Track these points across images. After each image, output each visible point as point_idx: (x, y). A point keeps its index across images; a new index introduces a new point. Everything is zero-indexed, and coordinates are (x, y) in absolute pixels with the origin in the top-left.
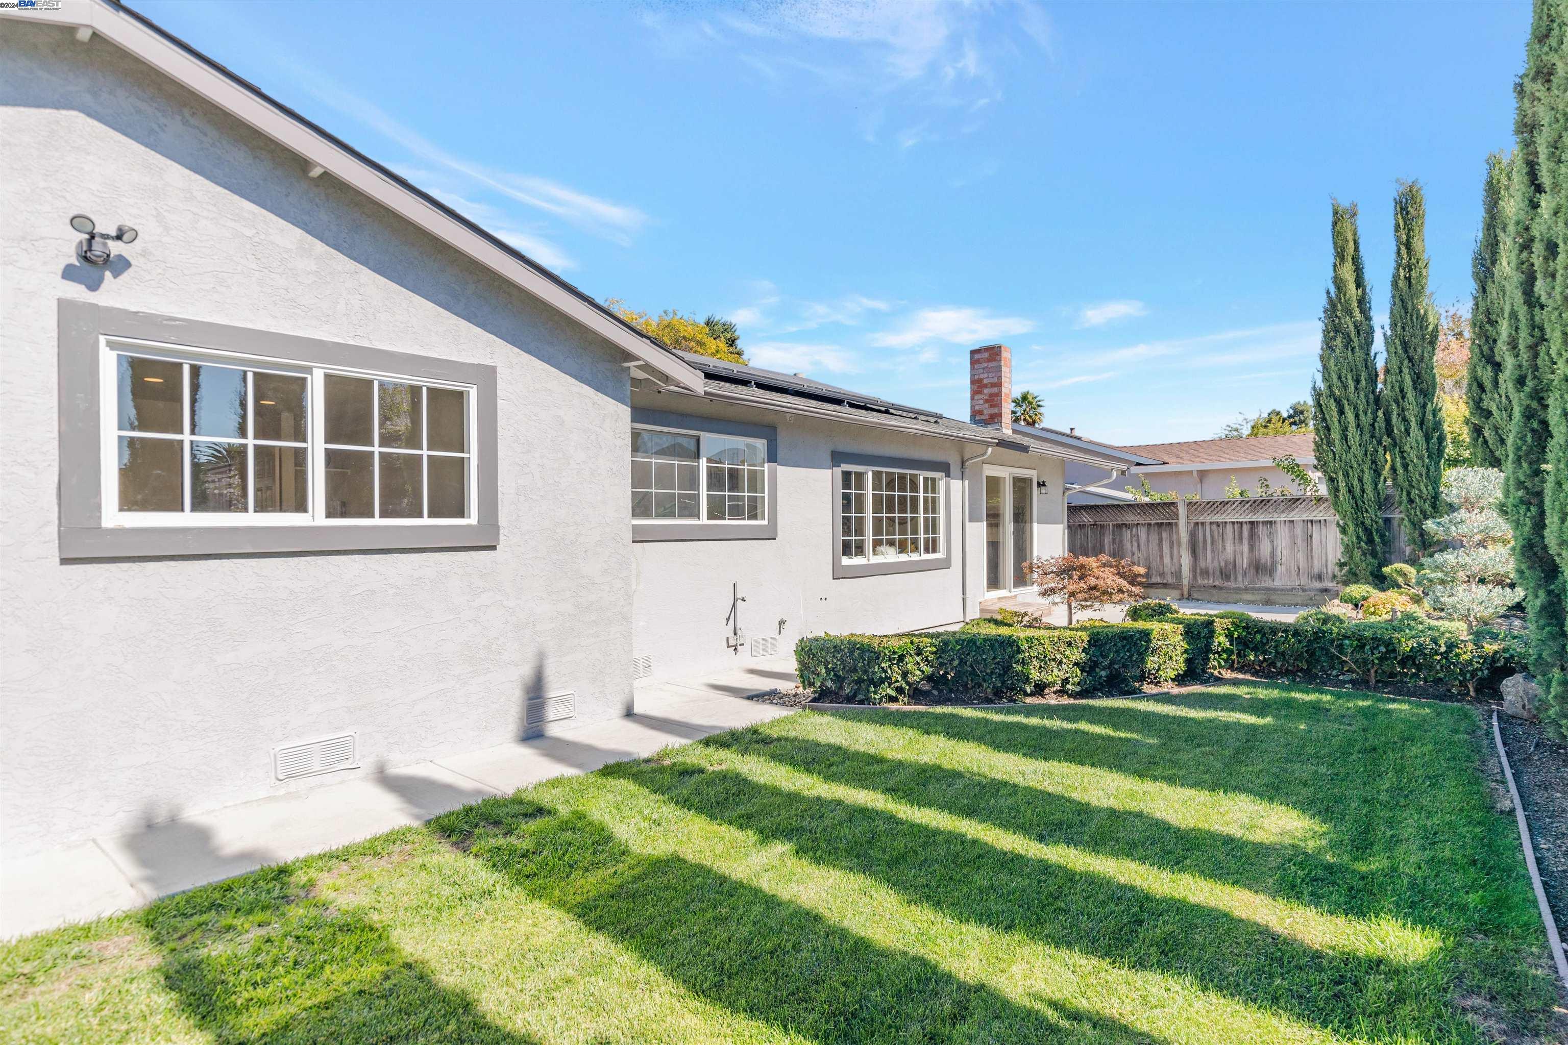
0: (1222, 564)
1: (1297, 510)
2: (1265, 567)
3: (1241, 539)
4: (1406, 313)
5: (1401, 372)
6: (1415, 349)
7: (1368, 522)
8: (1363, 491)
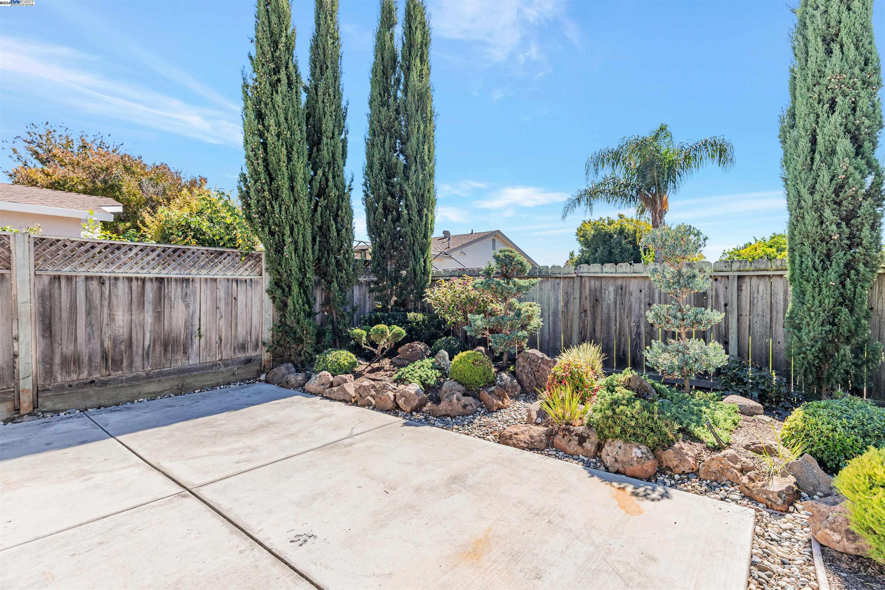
0: (107, 344)
1: (221, 266)
2: (176, 341)
3: (142, 304)
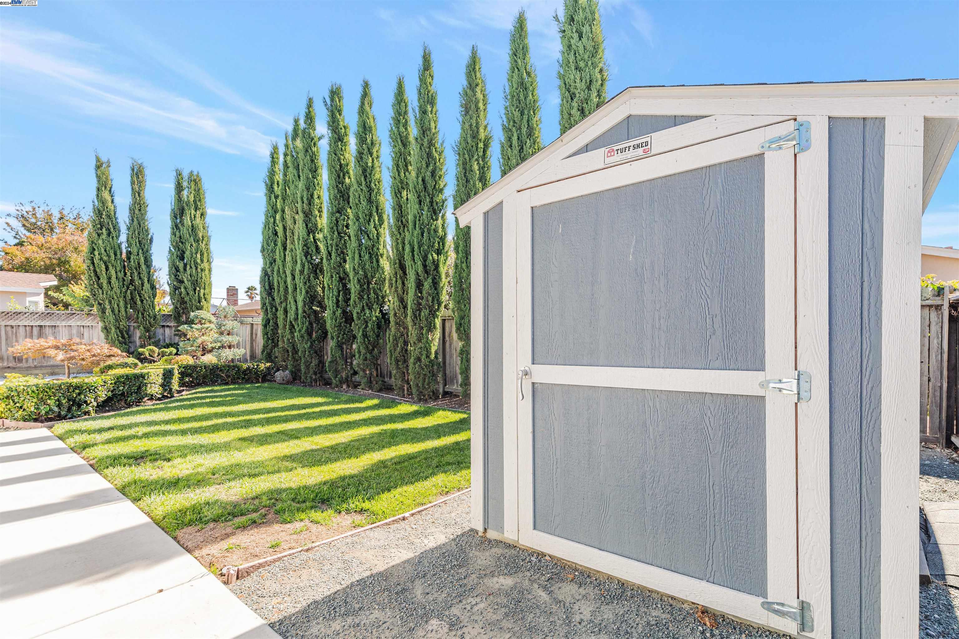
1: (74, 319)
3: (31, 335)
4: (140, 226)
5: (138, 255)
6: (144, 246)
7: (122, 327)
8: (119, 311)
